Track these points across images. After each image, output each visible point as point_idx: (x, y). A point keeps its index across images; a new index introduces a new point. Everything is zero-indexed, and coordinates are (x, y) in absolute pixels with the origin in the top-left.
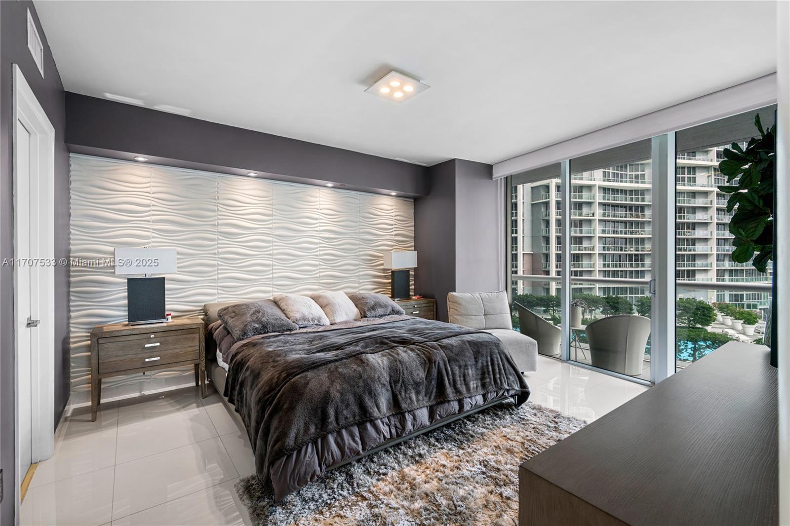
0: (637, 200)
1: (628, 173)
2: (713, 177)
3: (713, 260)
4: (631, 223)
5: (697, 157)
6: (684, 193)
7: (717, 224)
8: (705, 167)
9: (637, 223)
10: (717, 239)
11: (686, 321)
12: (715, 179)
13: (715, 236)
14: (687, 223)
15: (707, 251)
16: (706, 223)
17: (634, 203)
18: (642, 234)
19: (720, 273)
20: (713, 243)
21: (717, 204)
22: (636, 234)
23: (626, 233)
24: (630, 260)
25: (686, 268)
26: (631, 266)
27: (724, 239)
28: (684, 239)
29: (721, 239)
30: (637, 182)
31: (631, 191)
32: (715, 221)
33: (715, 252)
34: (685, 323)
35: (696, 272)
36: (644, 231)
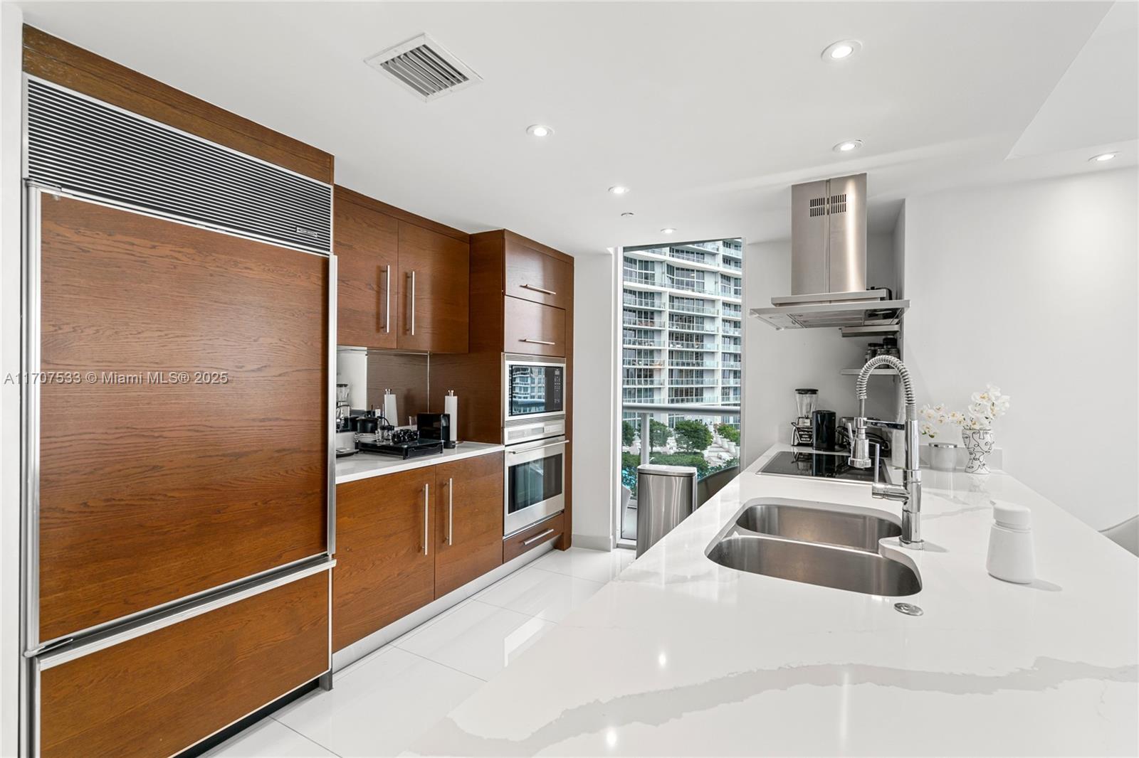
0: (647, 304)
1: (638, 271)
2: (720, 284)
3: (719, 376)
4: (640, 331)
5: (705, 260)
6: (693, 299)
7: (723, 336)
8: (713, 272)
9: (646, 332)
10: (723, 353)
11: (685, 446)
12: (722, 286)
13: (721, 350)
14: (696, 333)
15: (714, 366)
16: (713, 335)
17: (643, 307)
18: (651, 345)
19: (725, 391)
20: (719, 357)
21: (724, 315)
22: (645, 345)
23: (634, 344)
24: (639, 376)
25: (694, 386)
26: (640, 383)
27: (730, 354)
28: (693, 352)
29: (726, 353)
30: (646, 283)
31: (640, 293)
32: (721, 333)
33: (720, 368)
34: (684, 448)
35: (704, 390)
36: (653, 342)
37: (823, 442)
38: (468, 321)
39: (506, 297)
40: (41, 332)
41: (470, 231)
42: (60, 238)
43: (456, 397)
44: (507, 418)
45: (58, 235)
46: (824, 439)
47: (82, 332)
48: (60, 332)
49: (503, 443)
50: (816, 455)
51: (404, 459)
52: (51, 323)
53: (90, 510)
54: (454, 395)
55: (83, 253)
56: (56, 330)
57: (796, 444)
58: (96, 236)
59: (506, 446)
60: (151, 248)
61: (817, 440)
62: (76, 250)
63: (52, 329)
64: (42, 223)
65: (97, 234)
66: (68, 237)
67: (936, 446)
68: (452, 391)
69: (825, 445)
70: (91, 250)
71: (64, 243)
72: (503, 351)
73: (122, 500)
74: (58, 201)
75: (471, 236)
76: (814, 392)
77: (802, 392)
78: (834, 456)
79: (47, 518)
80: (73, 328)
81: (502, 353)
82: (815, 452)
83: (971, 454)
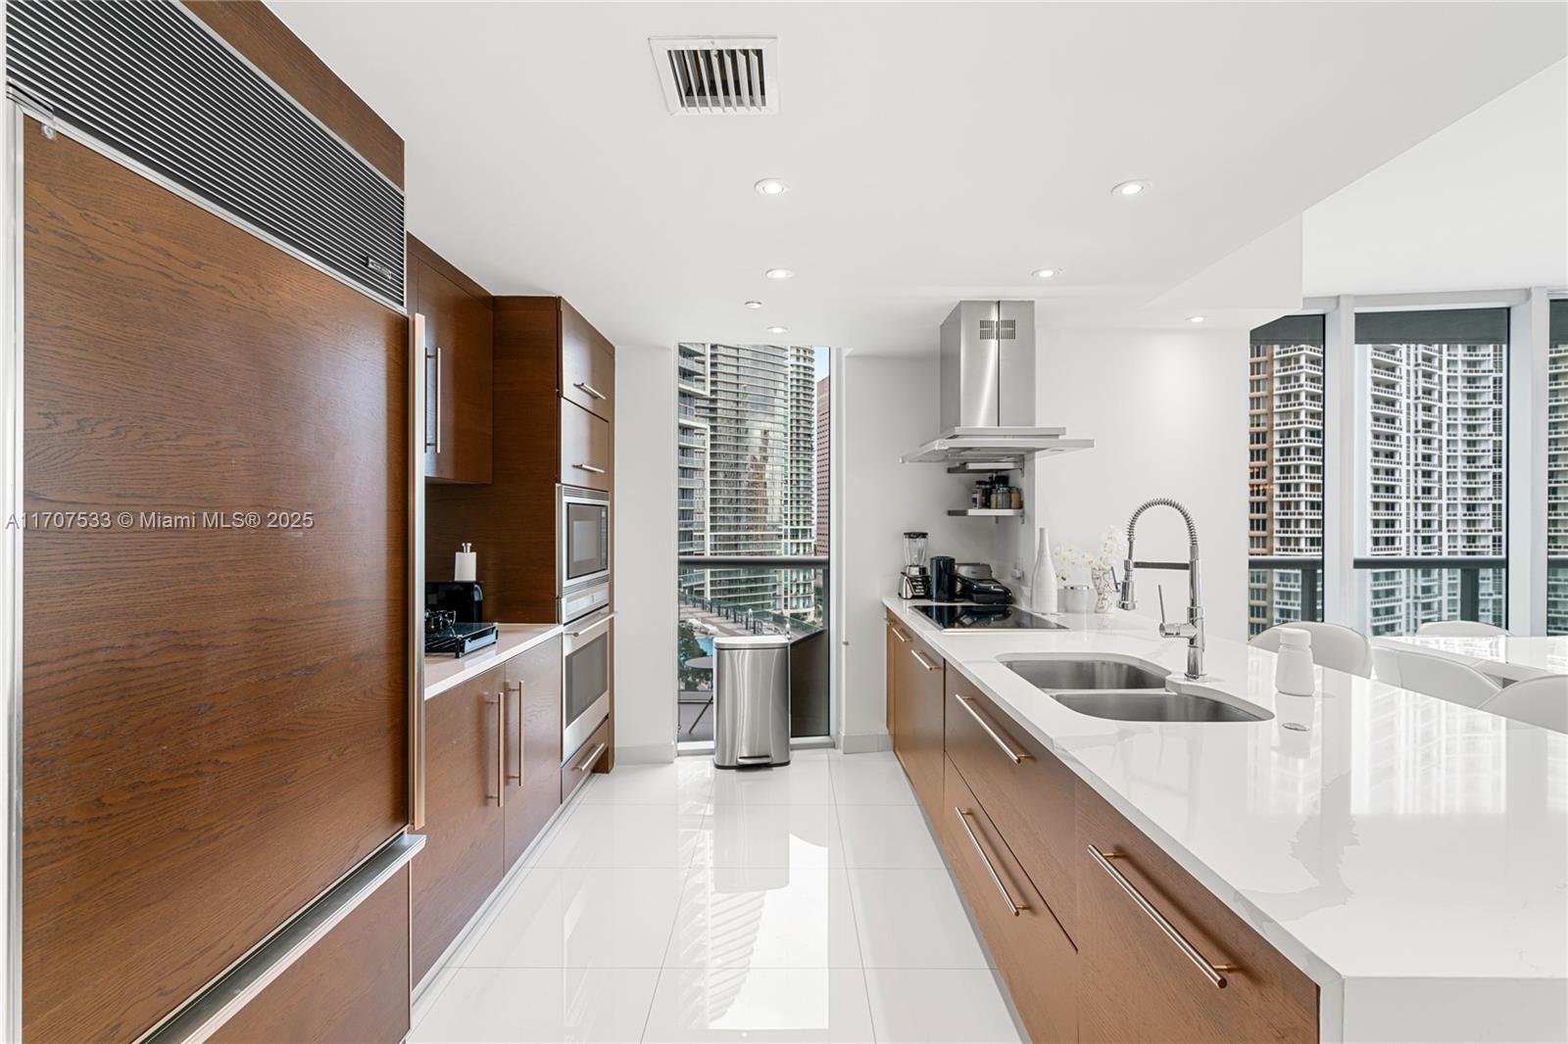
37: (945, 593)
38: (491, 433)
39: (562, 399)
40: (25, 430)
41: (493, 294)
42: (54, 221)
43: (474, 554)
44: (566, 583)
45: (52, 216)
46: (946, 589)
47: (93, 431)
48: (56, 429)
49: (559, 622)
50: (936, 607)
51: (457, 657)
52: (42, 410)
53: (104, 813)
54: (471, 551)
55: (93, 262)
56: (49, 426)
57: (909, 597)
58: (113, 228)
59: (565, 624)
60: (195, 267)
61: (937, 591)
62: (84, 254)
63: (43, 422)
64: (25, 183)
65: (115, 224)
66: (68, 224)
67: (1072, 588)
68: (469, 545)
69: (946, 596)
70: (106, 258)
71: (62, 236)
72: (560, 482)
73: (155, 782)
74: (52, 141)
75: (495, 298)
76: (924, 535)
77: (911, 535)
78: (955, 607)
79: (35, 844)
80: (78, 422)
81: (557, 485)
82: (934, 604)
83: (1100, 594)
